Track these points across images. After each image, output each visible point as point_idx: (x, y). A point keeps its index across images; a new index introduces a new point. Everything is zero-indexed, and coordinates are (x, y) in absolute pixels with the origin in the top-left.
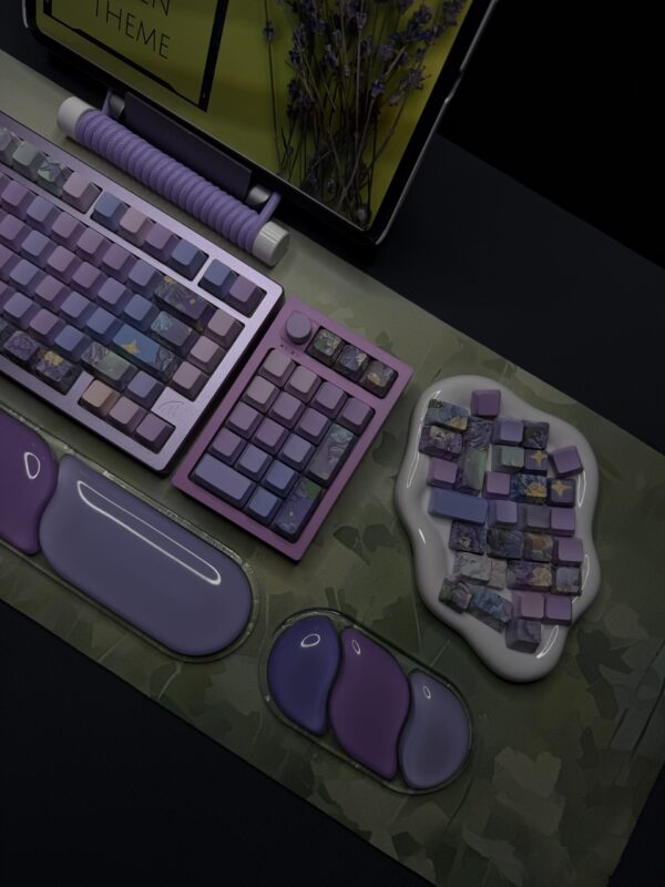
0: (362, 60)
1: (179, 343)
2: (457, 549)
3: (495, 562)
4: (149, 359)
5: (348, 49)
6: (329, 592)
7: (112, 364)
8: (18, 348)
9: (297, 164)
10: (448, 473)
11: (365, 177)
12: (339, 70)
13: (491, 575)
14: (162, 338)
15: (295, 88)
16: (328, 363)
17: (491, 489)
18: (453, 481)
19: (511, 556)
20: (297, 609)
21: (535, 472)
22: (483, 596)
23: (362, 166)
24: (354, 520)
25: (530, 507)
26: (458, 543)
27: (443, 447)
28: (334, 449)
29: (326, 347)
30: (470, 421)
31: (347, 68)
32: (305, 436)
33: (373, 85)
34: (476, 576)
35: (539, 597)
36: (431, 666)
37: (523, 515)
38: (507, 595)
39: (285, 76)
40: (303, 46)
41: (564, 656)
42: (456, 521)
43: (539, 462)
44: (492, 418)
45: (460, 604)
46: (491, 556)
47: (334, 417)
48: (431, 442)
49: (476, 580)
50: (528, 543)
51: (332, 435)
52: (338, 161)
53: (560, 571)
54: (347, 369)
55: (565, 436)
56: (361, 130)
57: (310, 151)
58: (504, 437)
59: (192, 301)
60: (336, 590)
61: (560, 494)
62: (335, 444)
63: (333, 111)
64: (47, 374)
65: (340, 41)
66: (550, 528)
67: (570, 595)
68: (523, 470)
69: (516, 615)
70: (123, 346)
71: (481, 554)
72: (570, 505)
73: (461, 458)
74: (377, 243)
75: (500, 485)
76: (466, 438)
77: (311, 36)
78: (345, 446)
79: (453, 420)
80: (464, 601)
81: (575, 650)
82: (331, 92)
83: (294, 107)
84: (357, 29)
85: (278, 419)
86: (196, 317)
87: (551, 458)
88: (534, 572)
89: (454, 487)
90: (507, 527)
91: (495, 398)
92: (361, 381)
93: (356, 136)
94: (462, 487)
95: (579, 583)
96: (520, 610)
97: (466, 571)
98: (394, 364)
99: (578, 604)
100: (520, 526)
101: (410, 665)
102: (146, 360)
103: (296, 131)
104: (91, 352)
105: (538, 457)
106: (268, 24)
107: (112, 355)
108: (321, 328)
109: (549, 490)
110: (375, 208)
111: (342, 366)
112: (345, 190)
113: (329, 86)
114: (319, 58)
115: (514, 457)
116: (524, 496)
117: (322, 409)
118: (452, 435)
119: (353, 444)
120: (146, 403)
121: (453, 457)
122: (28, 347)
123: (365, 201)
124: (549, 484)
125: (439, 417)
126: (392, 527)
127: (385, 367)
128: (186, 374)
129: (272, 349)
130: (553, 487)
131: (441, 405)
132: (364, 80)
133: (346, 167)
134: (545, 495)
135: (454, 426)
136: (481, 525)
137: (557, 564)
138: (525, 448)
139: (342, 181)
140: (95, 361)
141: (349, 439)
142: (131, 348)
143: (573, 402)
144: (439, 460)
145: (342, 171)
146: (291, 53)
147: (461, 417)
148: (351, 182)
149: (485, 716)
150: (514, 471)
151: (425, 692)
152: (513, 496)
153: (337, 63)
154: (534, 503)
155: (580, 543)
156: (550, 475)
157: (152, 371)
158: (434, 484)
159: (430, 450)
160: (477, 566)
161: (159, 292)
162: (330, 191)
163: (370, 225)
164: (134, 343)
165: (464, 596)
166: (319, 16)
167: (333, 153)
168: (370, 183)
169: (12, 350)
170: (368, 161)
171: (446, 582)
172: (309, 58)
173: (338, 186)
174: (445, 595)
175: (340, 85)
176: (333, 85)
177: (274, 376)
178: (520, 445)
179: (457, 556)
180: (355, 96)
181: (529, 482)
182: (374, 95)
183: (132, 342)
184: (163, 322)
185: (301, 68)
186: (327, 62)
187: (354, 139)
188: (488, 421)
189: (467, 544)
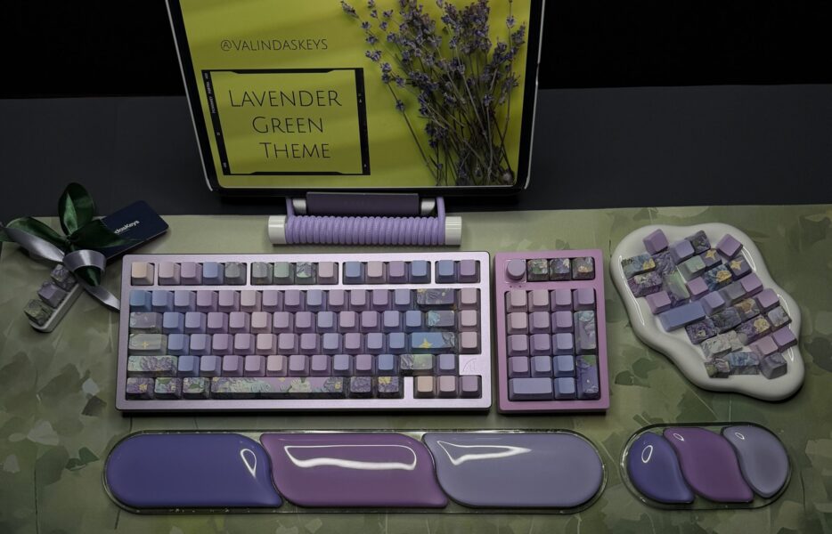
0: (471, 90)
1: (451, 324)
2: (699, 342)
3: (727, 335)
4: (440, 344)
5: (459, 88)
6: (637, 418)
7: (421, 361)
8: (359, 387)
9: (449, 170)
10: (662, 299)
11: (500, 152)
12: (458, 104)
13: (730, 344)
14: (439, 328)
15: (430, 129)
16: (546, 279)
17: (695, 292)
18: (669, 302)
19: (735, 325)
20: (624, 441)
21: (715, 265)
22: (734, 358)
23: (495, 148)
24: (622, 367)
25: (725, 288)
26: (698, 337)
27: (649, 285)
28: (587, 327)
29: (541, 270)
30: (654, 259)
31: (463, 100)
32: (564, 330)
33: (484, 100)
34: (722, 350)
35: (768, 338)
36: (730, 421)
37: (726, 295)
38: (747, 349)
39: (421, 124)
40: (428, 102)
41: (806, 366)
42: (686, 326)
43: (713, 257)
44: (666, 249)
45: (724, 371)
46: (721, 333)
47: (572, 308)
48: (641, 286)
49: (724, 352)
50: (740, 310)
51: (581, 319)
52: (476, 154)
53: (770, 314)
54: (563, 274)
55: (717, 232)
56: (486, 128)
57: (455, 159)
58: (682, 256)
59: (443, 294)
60: (640, 415)
61: (739, 268)
62: (586, 323)
63: (462, 127)
64: (388, 391)
65: (452, 87)
66: (747, 293)
67: (785, 324)
68: (707, 269)
69: (761, 357)
70: (421, 346)
71: (715, 335)
72: (749, 272)
73: (664, 285)
74: (525, 188)
75: (700, 286)
76: (658, 271)
77: (431, 94)
78: (593, 321)
79: (644, 265)
80: (726, 368)
81: (810, 358)
82: (456, 118)
83: (434, 139)
84: (460, 75)
85: (541, 331)
86: (451, 302)
87: (719, 251)
88: (755, 325)
89: (672, 306)
90: (719, 309)
91: (659, 236)
92: (574, 277)
93: (484, 134)
94: (678, 302)
95: (786, 314)
96: (761, 353)
97: (714, 350)
98: (589, 254)
99: (793, 328)
100: (728, 303)
101: (718, 429)
102: (439, 347)
103: (441, 154)
104: (404, 362)
105: (710, 254)
106: (398, 102)
107: (417, 357)
108: (527, 261)
109: (731, 271)
110: (515, 169)
111: (558, 275)
112: (489, 169)
113: (454, 115)
114: (441, 103)
115: (697, 264)
116: (718, 283)
117: (564, 308)
118: (649, 274)
119: (596, 317)
120: (454, 372)
121: (658, 288)
122: (365, 383)
123: (506, 167)
124: (728, 267)
125: (633, 268)
126: (649, 356)
127: (585, 259)
128: (468, 340)
129: (506, 293)
130: (732, 267)
131: (631, 260)
132: (477, 100)
133: (485, 155)
134: (730, 275)
135: (647, 268)
136: (704, 318)
137: (764, 312)
138: (699, 254)
139: (485, 165)
140: (410, 366)
141: (593, 315)
142: (426, 345)
143: (707, 207)
144: (652, 295)
145: (482, 159)
146: (420, 110)
147: (648, 260)
148: (491, 162)
149: (782, 431)
150: (701, 273)
151: (739, 437)
152: (711, 289)
153: (454, 99)
154: (726, 285)
155: (771, 290)
156: (724, 262)
157: (447, 351)
158: (658, 312)
159: (643, 292)
160: (718, 343)
161: (420, 301)
162: (479, 175)
163: (516, 180)
164: (425, 341)
165: (724, 364)
166: (432, 81)
167: (472, 153)
168: (505, 156)
169: (357, 391)
170: (498, 143)
171: (706, 364)
172: (435, 107)
173: (483, 169)
174: (712, 371)
175: (462, 112)
176: (457, 114)
177: (520, 307)
178: (694, 255)
179: (702, 346)
180: (474, 112)
181: (715, 273)
182: (487, 104)
183: (424, 341)
184: (434, 318)
185: (430, 115)
186: (448, 103)
187: (483, 136)
188: (665, 253)
189: (704, 334)
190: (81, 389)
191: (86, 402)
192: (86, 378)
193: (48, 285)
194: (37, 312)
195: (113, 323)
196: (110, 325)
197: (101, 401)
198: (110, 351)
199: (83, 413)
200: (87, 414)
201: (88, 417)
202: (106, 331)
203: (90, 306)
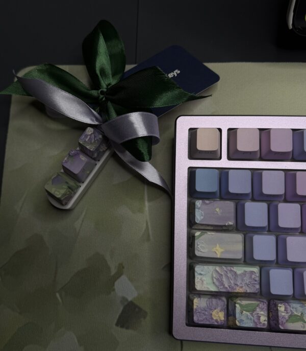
190: (114, 290)
191: (121, 308)
192: (119, 274)
193: (76, 155)
194: (63, 191)
195: (149, 200)
196: (147, 204)
197: (140, 309)
198: (148, 239)
199: (117, 325)
200: (122, 327)
201: (124, 330)
202: (141, 210)
203: (121, 177)
